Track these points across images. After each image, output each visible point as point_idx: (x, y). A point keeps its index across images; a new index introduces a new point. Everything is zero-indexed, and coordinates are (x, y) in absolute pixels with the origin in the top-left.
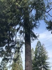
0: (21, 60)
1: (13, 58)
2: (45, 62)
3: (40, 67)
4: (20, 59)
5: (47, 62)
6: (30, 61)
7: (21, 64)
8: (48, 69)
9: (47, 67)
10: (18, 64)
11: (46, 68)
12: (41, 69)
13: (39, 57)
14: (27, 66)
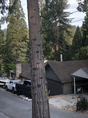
0: (21, 11)
1: (6, 5)
2: (62, 12)
3: (54, 21)
4: (20, 9)
5: (65, 12)
6: (36, 8)
7: (22, 19)
8: (67, 23)
9: (65, 20)
10: (17, 19)
11: (63, 23)
12: (56, 24)
13: (52, 5)
14: (32, 17)
